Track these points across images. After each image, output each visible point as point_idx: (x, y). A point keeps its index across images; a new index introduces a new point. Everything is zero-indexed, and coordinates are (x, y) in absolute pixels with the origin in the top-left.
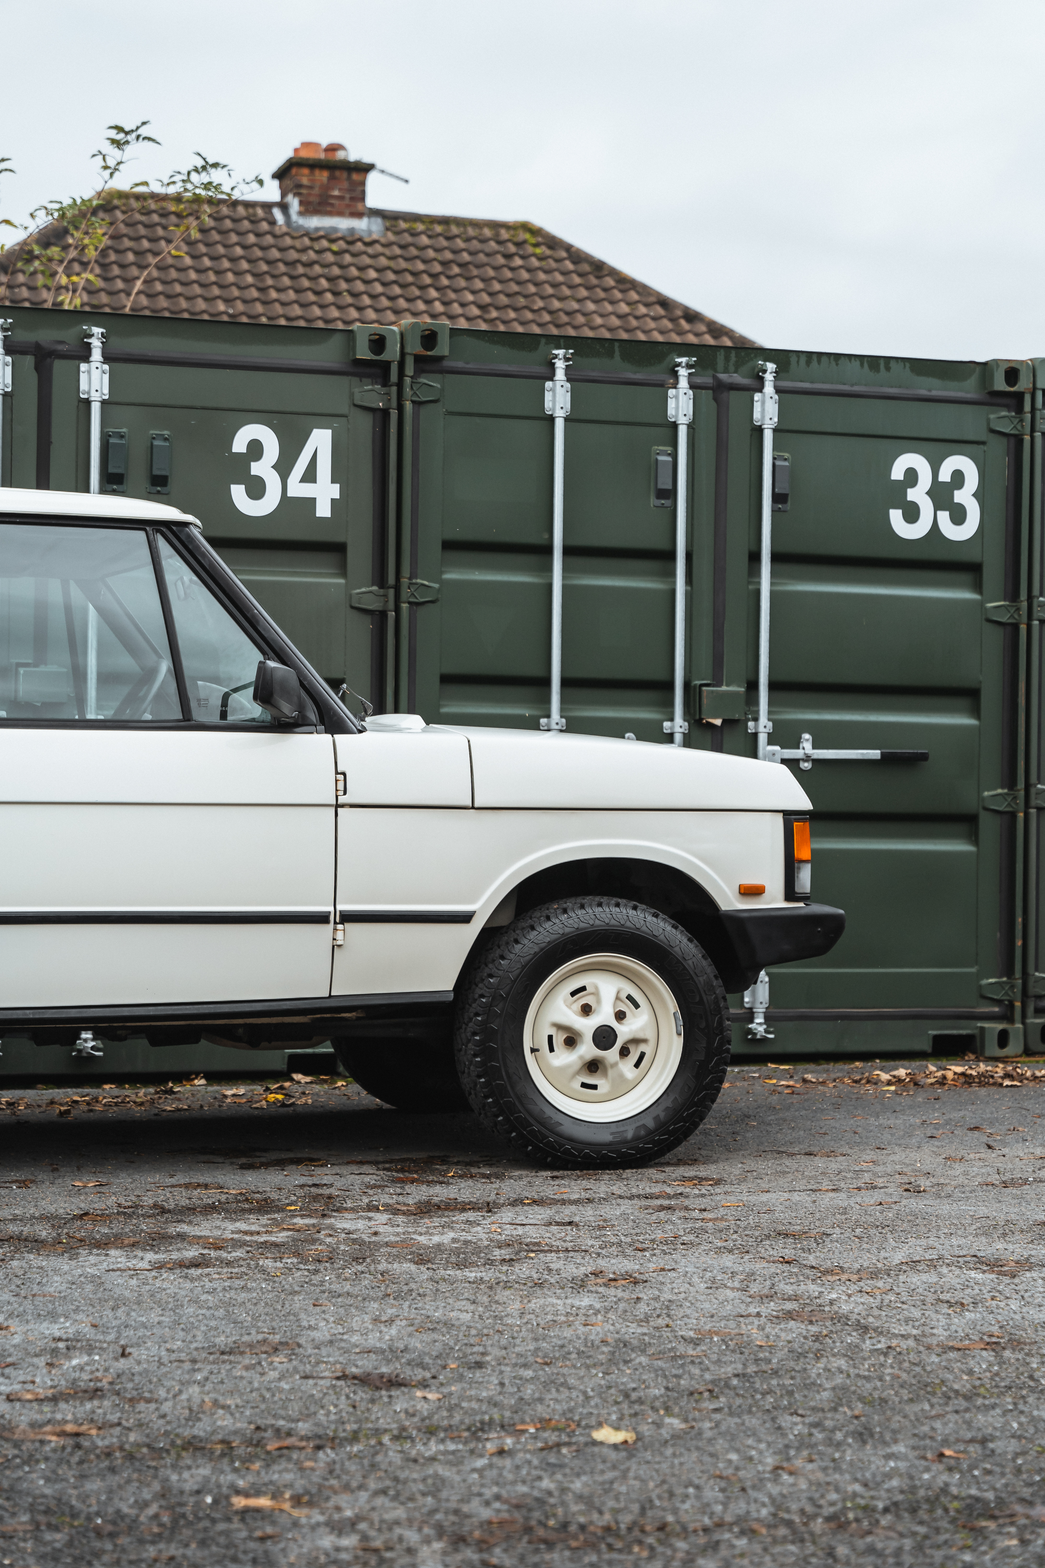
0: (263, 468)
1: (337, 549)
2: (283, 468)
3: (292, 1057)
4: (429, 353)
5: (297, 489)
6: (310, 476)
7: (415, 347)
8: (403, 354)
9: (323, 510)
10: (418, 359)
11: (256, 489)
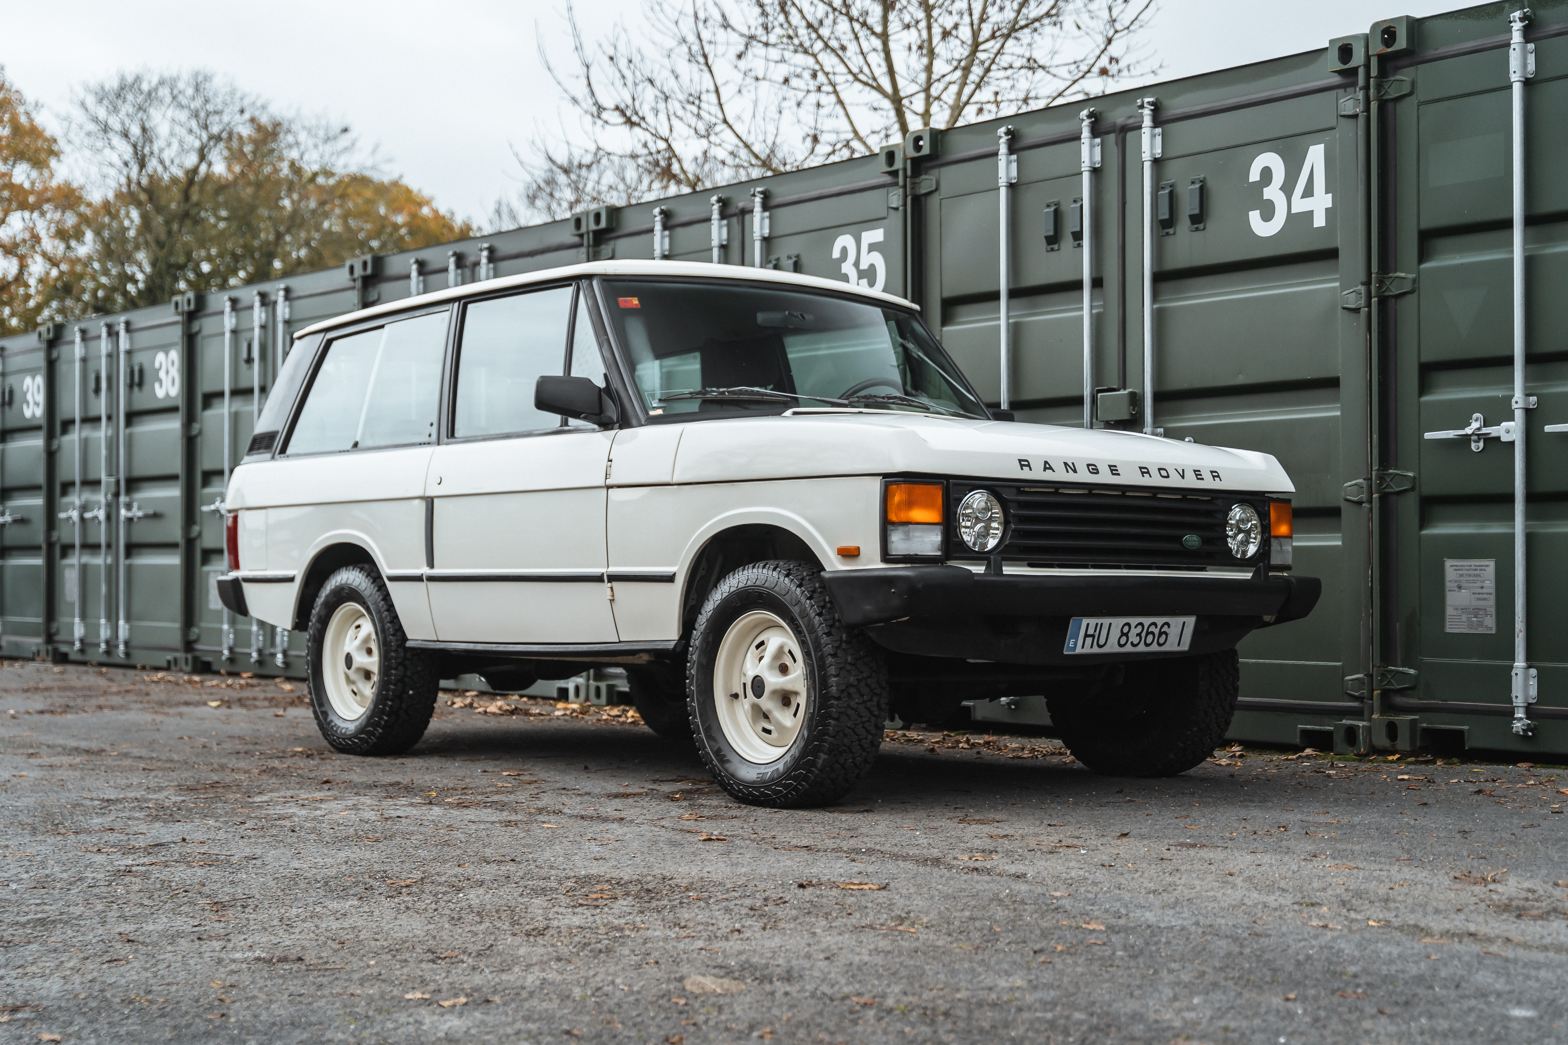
0: (1273, 192)
1: (1329, 255)
2: (1288, 189)
3: (1304, 732)
4: (1389, 50)
5: (1300, 205)
6: (1308, 192)
7: (1377, 47)
8: (1368, 58)
9: (1319, 221)
10: (1382, 58)
11: (1268, 213)
